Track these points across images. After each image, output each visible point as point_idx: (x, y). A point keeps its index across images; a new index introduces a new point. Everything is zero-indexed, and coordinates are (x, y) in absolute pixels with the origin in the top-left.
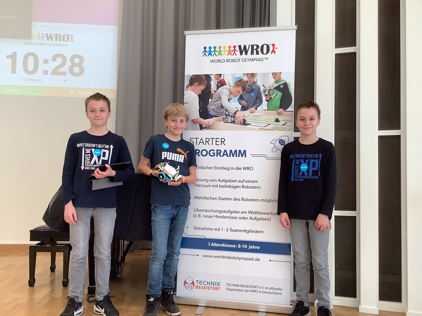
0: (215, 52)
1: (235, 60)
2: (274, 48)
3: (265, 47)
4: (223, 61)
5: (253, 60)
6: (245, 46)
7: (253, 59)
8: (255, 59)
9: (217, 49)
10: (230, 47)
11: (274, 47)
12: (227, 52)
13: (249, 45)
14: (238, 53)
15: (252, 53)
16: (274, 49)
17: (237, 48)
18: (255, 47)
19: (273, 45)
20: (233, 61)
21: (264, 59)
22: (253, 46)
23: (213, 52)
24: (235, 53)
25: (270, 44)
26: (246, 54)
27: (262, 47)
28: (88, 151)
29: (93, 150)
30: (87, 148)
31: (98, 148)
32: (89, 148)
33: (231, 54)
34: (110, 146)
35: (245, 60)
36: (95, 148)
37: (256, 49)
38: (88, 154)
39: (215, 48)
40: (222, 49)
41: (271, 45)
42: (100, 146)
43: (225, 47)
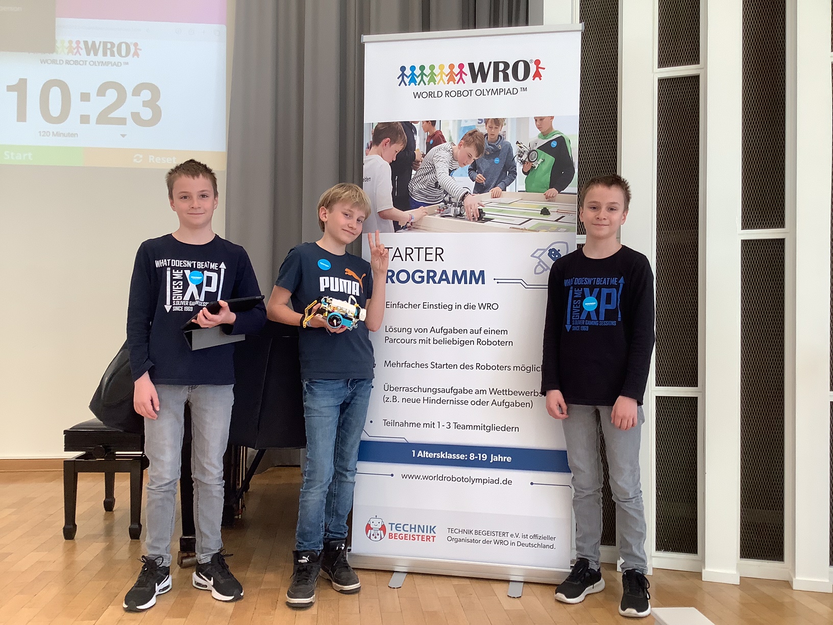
0: (422, 78)
1: (462, 93)
2: (538, 68)
3: (521, 67)
4: (439, 95)
5: (498, 92)
6: (481, 65)
7: (497, 89)
8: (501, 90)
9: (427, 71)
10: (452, 66)
11: (539, 66)
12: (447, 76)
13: (490, 63)
14: (468, 78)
15: (496, 79)
16: (539, 70)
17: (466, 69)
18: (501, 67)
19: (537, 62)
20: (459, 94)
21: (519, 90)
22: (496, 64)
23: (419, 76)
24: (461, 78)
25: (531, 60)
26: (484, 79)
27: (516, 65)
28: (178, 275)
29: (187, 272)
30: (176, 268)
31: (196, 269)
32: (179, 269)
33: (454, 80)
34: (219, 266)
35: (482, 93)
36: (192, 269)
37: (504, 71)
38: (177, 280)
39: (422, 68)
40: (436, 71)
41: (533, 63)
42: (200, 265)
43: (441, 67)
